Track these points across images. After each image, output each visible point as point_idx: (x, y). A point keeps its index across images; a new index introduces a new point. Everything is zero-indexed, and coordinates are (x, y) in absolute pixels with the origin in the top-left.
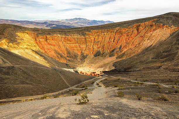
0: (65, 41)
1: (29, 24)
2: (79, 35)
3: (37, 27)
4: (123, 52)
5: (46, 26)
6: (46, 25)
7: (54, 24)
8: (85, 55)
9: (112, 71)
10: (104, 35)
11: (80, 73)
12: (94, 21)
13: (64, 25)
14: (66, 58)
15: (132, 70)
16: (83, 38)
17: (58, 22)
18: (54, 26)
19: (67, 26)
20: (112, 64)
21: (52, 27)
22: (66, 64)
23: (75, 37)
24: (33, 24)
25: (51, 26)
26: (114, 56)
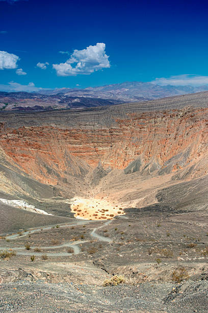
0: (65, 137)
1: (26, 100)
2: (98, 123)
3: (40, 104)
4: (191, 164)
5: (60, 102)
6: (59, 100)
7: (76, 98)
8: (105, 168)
9: (148, 209)
10: (155, 122)
11: (73, 210)
12: (169, 85)
13: (99, 97)
14: (58, 176)
15: (189, 208)
16: (105, 131)
17: (85, 93)
18: (76, 100)
19: (104, 100)
20: (155, 192)
21: (72, 103)
22: (54, 189)
23: (88, 128)
24: (34, 98)
25: (70, 102)
26: (169, 173)
